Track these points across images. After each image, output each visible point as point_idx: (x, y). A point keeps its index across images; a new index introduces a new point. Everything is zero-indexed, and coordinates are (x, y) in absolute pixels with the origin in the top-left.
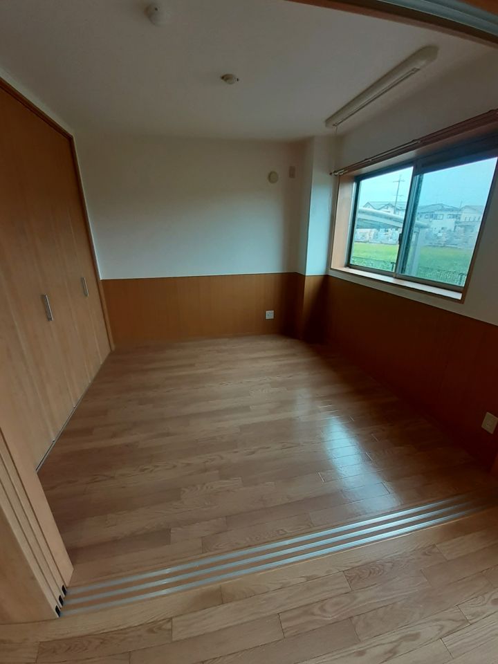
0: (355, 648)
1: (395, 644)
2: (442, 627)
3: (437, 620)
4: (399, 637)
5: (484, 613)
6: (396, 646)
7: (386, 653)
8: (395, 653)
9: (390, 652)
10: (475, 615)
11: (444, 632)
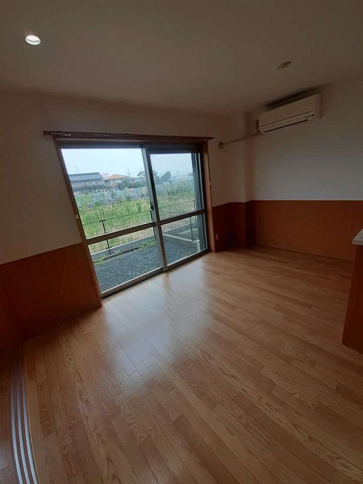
0: (85, 422)
1: (83, 401)
2: (78, 381)
3: (74, 383)
4: (80, 401)
5: (74, 364)
6: (85, 401)
7: (87, 406)
8: (87, 401)
9: (86, 403)
10: (74, 367)
11: (79, 380)
